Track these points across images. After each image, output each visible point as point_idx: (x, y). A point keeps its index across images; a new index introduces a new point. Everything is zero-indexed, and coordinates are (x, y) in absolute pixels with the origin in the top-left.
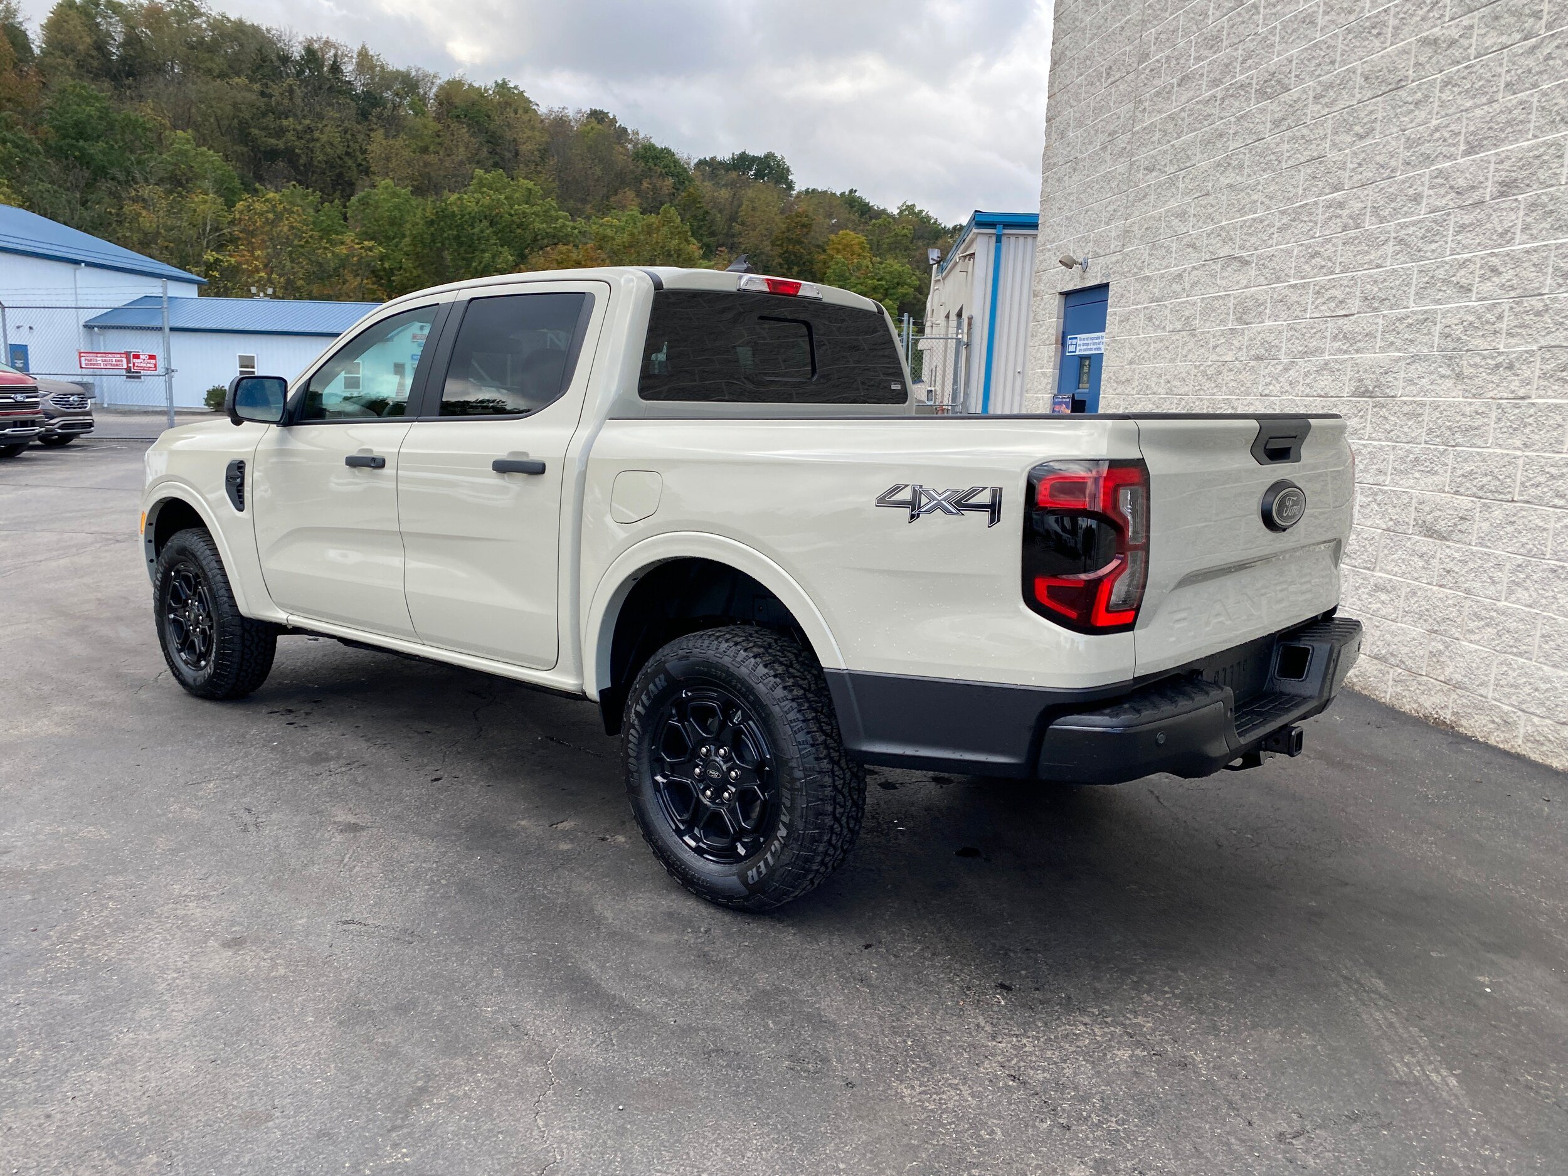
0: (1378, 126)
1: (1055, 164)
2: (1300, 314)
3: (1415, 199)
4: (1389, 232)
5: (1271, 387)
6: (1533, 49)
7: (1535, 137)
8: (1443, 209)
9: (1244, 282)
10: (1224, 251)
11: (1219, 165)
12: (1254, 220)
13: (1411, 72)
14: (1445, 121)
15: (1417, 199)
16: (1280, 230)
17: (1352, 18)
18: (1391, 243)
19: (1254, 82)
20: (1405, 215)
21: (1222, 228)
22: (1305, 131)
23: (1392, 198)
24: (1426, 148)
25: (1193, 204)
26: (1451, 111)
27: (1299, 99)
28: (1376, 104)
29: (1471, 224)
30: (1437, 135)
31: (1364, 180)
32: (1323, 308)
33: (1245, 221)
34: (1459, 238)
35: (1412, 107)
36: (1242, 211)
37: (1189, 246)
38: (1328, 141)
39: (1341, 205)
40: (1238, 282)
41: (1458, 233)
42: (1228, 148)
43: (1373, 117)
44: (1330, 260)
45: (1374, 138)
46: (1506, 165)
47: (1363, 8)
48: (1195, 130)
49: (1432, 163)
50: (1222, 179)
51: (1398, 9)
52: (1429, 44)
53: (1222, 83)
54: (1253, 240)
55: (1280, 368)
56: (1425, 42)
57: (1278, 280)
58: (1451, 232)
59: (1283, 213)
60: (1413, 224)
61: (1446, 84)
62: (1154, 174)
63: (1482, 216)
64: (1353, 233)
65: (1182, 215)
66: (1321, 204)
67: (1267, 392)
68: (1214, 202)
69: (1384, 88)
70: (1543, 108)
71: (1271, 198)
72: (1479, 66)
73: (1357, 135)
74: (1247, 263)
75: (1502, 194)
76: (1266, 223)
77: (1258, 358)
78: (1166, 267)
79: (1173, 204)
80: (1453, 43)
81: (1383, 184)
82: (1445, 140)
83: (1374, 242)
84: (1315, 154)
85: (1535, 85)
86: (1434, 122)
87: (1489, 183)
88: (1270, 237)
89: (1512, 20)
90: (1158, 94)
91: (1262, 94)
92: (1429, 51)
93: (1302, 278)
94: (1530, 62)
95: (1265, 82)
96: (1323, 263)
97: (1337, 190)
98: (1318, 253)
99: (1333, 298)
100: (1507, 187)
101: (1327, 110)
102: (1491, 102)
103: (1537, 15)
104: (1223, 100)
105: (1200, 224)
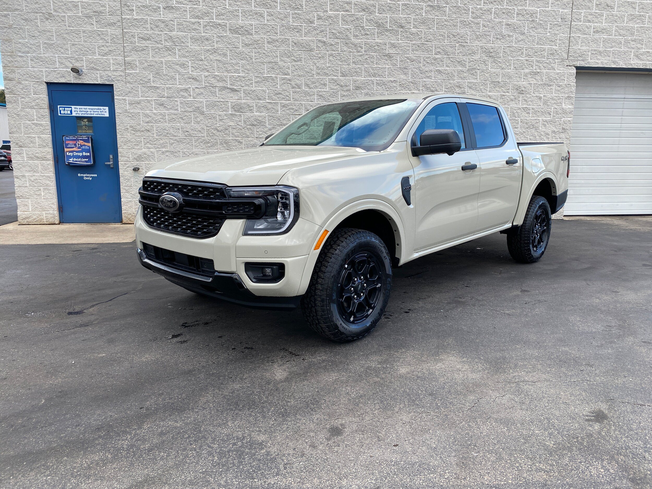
0: (303, 59)
1: (17, 10)
2: (275, 112)
3: (324, 85)
4: (315, 92)
5: (262, 135)
6: (361, 56)
7: (365, 77)
8: (336, 89)
9: (237, 98)
10: (221, 84)
11: (208, 50)
12: (239, 76)
13: (315, 48)
14: (332, 66)
15: (325, 85)
16: (256, 82)
17: (283, 22)
18: (316, 95)
19: (228, 25)
20: (321, 88)
21: (216, 75)
22: (265, 52)
23: (313, 83)
24: (326, 71)
25: (189, 62)
26: (334, 63)
27: (259, 40)
28: (301, 53)
29: (346, 95)
30: (330, 69)
31: (300, 75)
32: (287, 111)
33: (233, 76)
34: (343, 98)
35: (317, 58)
36: (228, 71)
37: (190, 78)
38: (279, 58)
39: (289, 80)
40: (232, 97)
41: (342, 97)
42: (214, 45)
43: (301, 57)
44: (287, 96)
45: (302, 63)
46: (358, 82)
47: (289, 22)
48: (185, 32)
49: (329, 76)
50: (211, 57)
51: (306, 27)
52: (322, 42)
53: (203, 19)
54: (239, 83)
55: (267, 129)
56: (320, 41)
57: (260, 99)
58: (339, 96)
59: (257, 77)
60: (325, 91)
61: (332, 55)
62: (148, 42)
63: (349, 94)
64: (298, 90)
65: (183, 65)
66: (278, 78)
67: (261, 137)
68: (207, 64)
69: (304, 49)
70: (366, 71)
71: (248, 70)
72: (342, 54)
73: (294, 60)
74: (236, 91)
75: (357, 89)
76: (247, 78)
77: (253, 125)
78: (173, 84)
79: (169, 58)
80: (332, 45)
81: (309, 78)
82: (333, 71)
83: (307, 94)
84: (273, 61)
85: (362, 65)
86: (328, 65)
87: (351, 86)
88: (251, 84)
89: (353, 46)
90: (144, 6)
91: (234, 31)
92: (322, 44)
93: (273, 100)
94: (360, 58)
95: (237, 28)
96: (284, 97)
97: (286, 75)
98: (280, 94)
99: (293, 109)
100: (358, 88)
101: (275, 48)
102: (349, 65)
103: (362, 48)
104: (206, 26)
105: (198, 70)
